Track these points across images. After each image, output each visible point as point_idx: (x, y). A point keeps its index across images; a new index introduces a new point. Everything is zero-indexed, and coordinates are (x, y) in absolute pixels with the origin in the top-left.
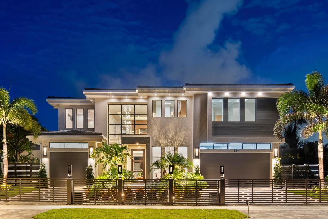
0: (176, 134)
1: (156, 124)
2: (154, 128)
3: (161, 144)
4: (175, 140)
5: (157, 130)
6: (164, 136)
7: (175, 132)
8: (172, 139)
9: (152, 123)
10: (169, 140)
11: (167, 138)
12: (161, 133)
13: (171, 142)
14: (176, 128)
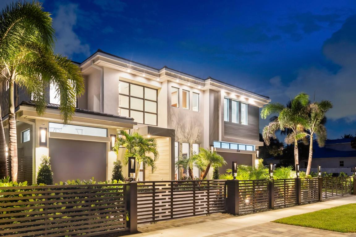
0: (191, 129)
1: (175, 116)
2: (173, 120)
3: (179, 139)
4: (191, 135)
5: (176, 122)
6: (181, 129)
7: (191, 127)
8: (188, 135)
9: (171, 114)
10: (186, 135)
11: (184, 132)
12: (179, 127)
13: (188, 138)
14: (192, 123)
